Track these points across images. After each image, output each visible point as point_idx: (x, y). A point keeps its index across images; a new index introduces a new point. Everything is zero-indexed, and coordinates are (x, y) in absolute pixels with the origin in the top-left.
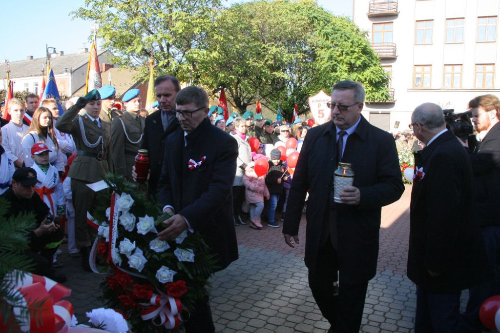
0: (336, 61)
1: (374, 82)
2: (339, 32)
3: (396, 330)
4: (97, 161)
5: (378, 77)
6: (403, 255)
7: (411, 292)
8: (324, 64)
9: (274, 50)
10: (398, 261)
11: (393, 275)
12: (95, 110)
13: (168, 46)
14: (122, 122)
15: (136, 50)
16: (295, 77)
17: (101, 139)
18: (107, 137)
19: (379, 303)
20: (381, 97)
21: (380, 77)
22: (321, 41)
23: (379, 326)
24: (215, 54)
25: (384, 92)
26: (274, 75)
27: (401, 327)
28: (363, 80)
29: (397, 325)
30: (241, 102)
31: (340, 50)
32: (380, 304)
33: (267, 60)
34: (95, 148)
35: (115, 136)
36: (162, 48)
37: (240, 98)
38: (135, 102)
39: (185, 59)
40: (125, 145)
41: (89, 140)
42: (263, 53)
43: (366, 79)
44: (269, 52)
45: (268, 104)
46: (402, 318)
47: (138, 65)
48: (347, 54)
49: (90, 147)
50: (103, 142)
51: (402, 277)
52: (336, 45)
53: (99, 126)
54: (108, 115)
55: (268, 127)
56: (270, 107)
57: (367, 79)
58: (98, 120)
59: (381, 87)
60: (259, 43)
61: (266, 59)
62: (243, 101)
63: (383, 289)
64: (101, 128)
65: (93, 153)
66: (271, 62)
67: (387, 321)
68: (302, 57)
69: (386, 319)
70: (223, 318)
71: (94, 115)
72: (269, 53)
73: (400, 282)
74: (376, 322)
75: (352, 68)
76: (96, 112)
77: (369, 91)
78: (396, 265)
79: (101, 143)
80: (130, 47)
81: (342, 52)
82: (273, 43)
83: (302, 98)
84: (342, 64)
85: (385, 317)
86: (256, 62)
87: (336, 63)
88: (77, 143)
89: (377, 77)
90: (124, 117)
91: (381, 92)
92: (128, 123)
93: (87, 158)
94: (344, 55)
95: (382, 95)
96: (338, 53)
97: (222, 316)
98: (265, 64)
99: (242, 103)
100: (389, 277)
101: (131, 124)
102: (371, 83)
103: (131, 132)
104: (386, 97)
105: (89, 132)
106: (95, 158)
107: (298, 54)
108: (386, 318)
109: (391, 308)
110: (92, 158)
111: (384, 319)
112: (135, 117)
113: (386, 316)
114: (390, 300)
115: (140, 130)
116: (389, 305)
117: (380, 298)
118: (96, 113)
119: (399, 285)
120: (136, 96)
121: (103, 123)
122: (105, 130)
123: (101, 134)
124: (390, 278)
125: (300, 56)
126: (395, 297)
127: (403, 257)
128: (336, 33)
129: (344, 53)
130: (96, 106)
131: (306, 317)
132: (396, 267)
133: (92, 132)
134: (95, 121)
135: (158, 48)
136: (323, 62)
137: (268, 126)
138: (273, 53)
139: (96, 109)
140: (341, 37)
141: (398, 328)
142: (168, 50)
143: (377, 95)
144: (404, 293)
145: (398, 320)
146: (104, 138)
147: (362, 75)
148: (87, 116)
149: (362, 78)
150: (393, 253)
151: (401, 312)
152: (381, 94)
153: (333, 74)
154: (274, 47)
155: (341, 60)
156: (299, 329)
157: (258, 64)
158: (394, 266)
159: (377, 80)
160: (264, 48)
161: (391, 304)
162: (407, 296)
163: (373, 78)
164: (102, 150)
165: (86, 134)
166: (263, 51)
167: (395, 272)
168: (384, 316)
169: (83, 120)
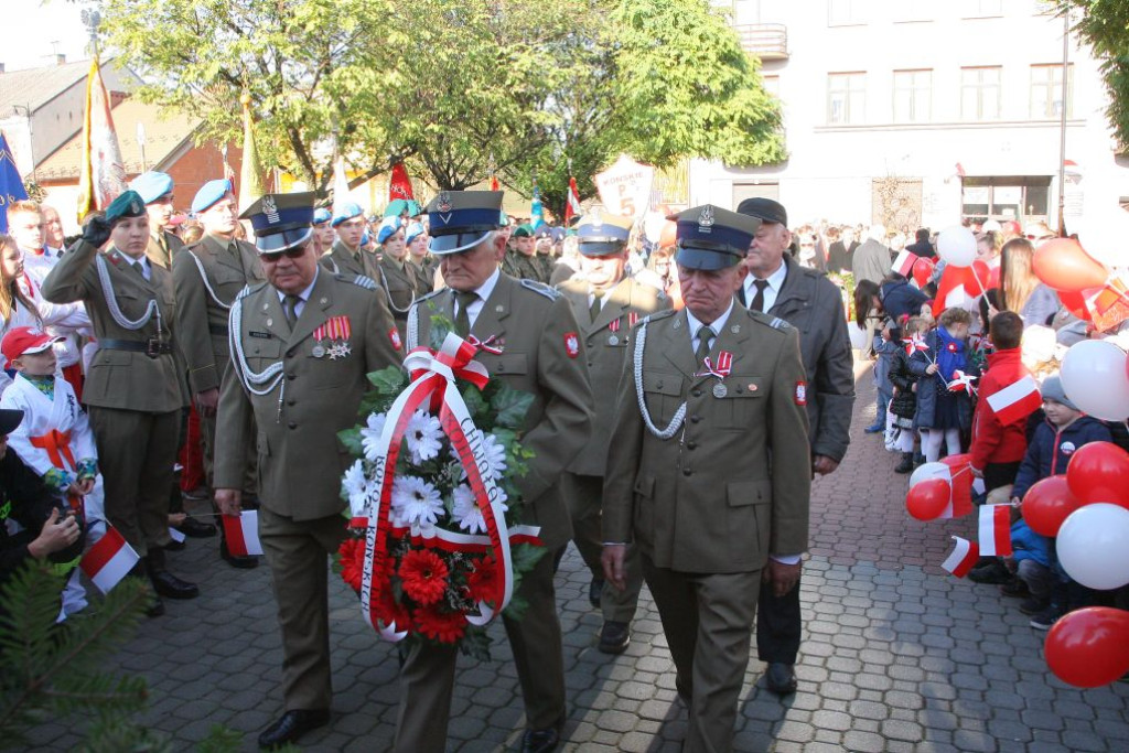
0: (662, 79)
1: (750, 121)
2: (669, 10)
3: (853, 696)
4: (150, 359)
5: (759, 110)
6: (842, 518)
7: (873, 606)
8: (635, 86)
9: (525, 61)
10: (836, 533)
11: (830, 569)
12: (134, 240)
13: (279, 60)
14: (198, 262)
15: (206, 72)
16: (569, 114)
17: (154, 307)
18: (167, 302)
19: (809, 637)
20: (766, 155)
21: (762, 112)
22: (629, 34)
23: (818, 690)
24: (392, 77)
25: (772, 143)
26: (528, 118)
27: (865, 689)
28: (726, 118)
29: (856, 686)
30: (450, 179)
31: (674, 53)
32: (812, 638)
33: (512, 85)
34: (140, 330)
35: (184, 292)
36: (263, 65)
37: (447, 172)
38: (221, 210)
39: (322, 91)
40: (209, 313)
41: (126, 312)
42: (500, 67)
43: (732, 118)
44: (516, 66)
45: (510, 178)
46: (862, 668)
47: (204, 103)
48: (689, 62)
49: (127, 327)
50: (158, 315)
51: (850, 569)
52: (663, 42)
53: (146, 275)
54: (160, 241)
55: (524, 241)
56: (514, 185)
57: (737, 117)
58: (142, 261)
59: (766, 134)
60: (490, 45)
61: (508, 82)
62: (454, 175)
63: (814, 603)
64: (151, 282)
65: (138, 342)
66: (518, 89)
67: (832, 679)
68: (588, 73)
69: (829, 674)
70: (478, 704)
71: (133, 251)
72: (516, 68)
73: (846, 582)
74: (810, 682)
75: (699, 94)
76: (138, 245)
77: (741, 143)
78: (833, 544)
79: (154, 317)
80: (192, 67)
81: (678, 57)
82: (523, 44)
83: (587, 162)
84: (678, 85)
85: (827, 668)
86: (484, 90)
87: (663, 84)
88: (97, 318)
89: (755, 111)
90: (200, 248)
91: (766, 145)
92: (212, 261)
93: (125, 354)
94: (683, 67)
95: (768, 152)
96: (668, 62)
97: (474, 700)
98: (507, 94)
99: (453, 182)
100: (820, 573)
101: (219, 262)
102: (743, 123)
103: (219, 282)
104: (777, 155)
105: (122, 292)
106: (142, 354)
107: (578, 66)
108: (830, 671)
109: (836, 647)
110: (136, 354)
111: (825, 672)
112: (226, 246)
113: (829, 665)
114: (833, 629)
115: (241, 275)
116: (831, 640)
117: (811, 623)
118: (137, 247)
119: (845, 591)
120: (223, 197)
121: (153, 266)
122: (161, 285)
123: (152, 296)
124: (823, 576)
125: (585, 70)
126: (844, 620)
127: (845, 523)
128: (660, 14)
129: (682, 60)
130: (135, 230)
131: (659, 683)
132: (832, 548)
133: (130, 293)
134: (137, 265)
135: (253, 66)
136: (633, 81)
137: (523, 238)
138: (525, 70)
139: (134, 237)
140: (676, 23)
141: (858, 693)
142: (279, 68)
143: (758, 152)
144: (859, 607)
145: (854, 674)
146: (162, 303)
147: (723, 108)
148: (118, 254)
149: (725, 114)
150: (822, 515)
151: (858, 655)
152: (766, 148)
153: (658, 109)
154: (527, 52)
155: (675, 78)
156: (647, 715)
157: (490, 96)
158: (829, 546)
159: (758, 117)
160: (501, 57)
161: (835, 637)
162: (865, 614)
163: (747, 116)
164: (156, 333)
165: (116, 298)
166: (500, 64)
167: (832, 561)
168: (824, 666)
169: (108, 266)
